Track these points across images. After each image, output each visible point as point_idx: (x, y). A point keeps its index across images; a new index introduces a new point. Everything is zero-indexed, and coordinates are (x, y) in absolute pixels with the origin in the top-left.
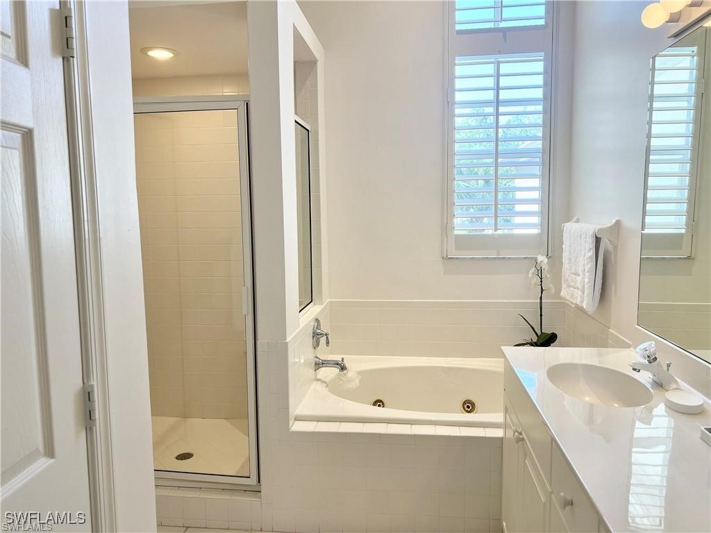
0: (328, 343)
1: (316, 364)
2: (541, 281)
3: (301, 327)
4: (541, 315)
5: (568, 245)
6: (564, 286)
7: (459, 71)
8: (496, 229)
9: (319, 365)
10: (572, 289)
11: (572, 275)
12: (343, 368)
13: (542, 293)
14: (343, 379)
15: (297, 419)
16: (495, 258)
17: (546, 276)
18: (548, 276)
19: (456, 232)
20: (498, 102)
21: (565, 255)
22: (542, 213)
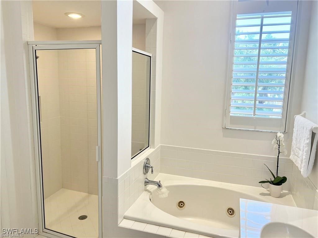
0: (152, 171)
1: (146, 182)
2: (279, 147)
3: (132, 166)
4: (278, 166)
5: (296, 130)
6: (292, 153)
7: (239, 23)
8: (254, 115)
9: (147, 183)
10: (296, 157)
11: (297, 149)
12: (159, 186)
13: (279, 154)
14: (159, 192)
15: (125, 218)
16: (253, 131)
17: (282, 144)
18: (284, 145)
19: (231, 115)
20: (260, 41)
21: (294, 135)
22: (283, 107)
